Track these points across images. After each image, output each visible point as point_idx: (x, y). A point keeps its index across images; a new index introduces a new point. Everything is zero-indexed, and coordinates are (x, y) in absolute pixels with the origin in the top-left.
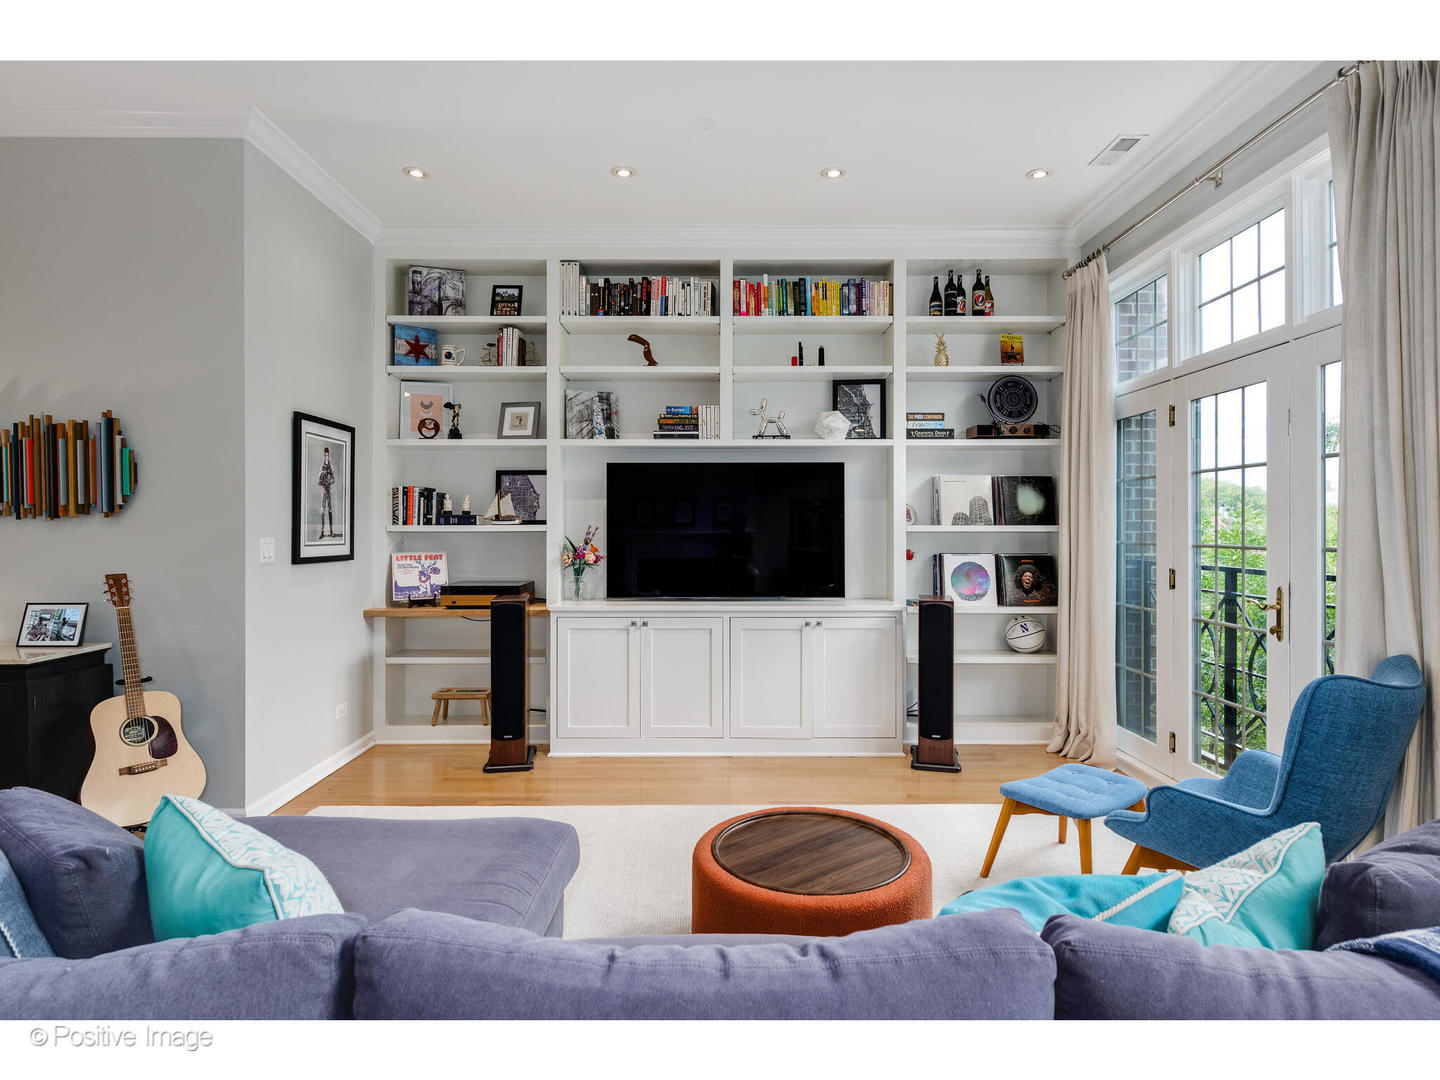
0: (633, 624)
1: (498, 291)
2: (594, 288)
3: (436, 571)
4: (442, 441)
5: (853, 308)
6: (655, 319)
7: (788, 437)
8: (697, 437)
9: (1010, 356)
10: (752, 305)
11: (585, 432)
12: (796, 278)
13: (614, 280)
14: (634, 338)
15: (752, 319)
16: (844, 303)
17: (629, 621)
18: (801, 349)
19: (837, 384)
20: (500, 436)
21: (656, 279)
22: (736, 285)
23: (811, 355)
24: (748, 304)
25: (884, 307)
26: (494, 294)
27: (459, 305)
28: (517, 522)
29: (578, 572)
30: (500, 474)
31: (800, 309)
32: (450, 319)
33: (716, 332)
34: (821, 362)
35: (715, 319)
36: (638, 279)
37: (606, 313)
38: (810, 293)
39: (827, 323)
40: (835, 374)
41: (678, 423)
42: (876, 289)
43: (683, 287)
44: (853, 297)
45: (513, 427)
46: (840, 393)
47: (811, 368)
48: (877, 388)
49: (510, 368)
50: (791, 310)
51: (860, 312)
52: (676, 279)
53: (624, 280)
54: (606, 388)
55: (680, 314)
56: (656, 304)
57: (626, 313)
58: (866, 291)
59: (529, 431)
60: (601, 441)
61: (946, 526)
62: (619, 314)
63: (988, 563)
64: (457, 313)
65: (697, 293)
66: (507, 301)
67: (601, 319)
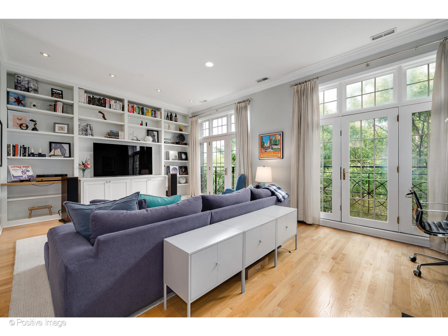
0: (106, 182)
1: (53, 90)
2: (89, 97)
3: (28, 171)
4: (29, 131)
5: (154, 116)
6: (107, 109)
7: (140, 141)
8: (119, 138)
9: (181, 130)
10: (132, 111)
11: (84, 134)
12: (142, 107)
13: (95, 96)
14: (100, 112)
15: (132, 114)
16: (152, 114)
18: (142, 122)
19: (148, 131)
20: (54, 131)
21: (107, 100)
22: (129, 105)
23: (144, 124)
24: (131, 110)
25: (160, 117)
26: (52, 91)
27: (36, 91)
29: (84, 170)
30: (51, 143)
31: (143, 114)
32: (32, 94)
33: (122, 115)
34: (146, 126)
35: (123, 112)
36: (102, 98)
37: (93, 105)
38: (145, 111)
39: (148, 118)
40: (148, 128)
41: (112, 134)
42: (158, 113)
43: (115, 103)
44: (154, 113)
45: (59, 130)
46: (149, 132)
47: (144, 126)
48: (157, 132)
49: (59, 113)
50: (141, 113)
51: (155, 117)
52: (113, 101)
53: (98, 97)
54: (89, 123)
55: (114, 109)
56: (107, 105)
57: (99, 106)
58: (156, 113)
59: (66, 131)
60: (90, 137)
61: (171, 160)
62: (97, 105)
63: (177, 168)
64: (35, 93)
65: (119, 105)
66: (57, 93)
67: (91, 106)
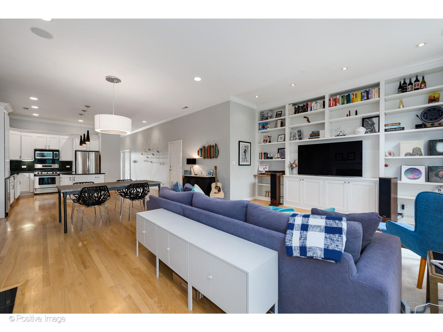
0: (301, 180)
1: (277, 113)
2: (295, 108)
3: (266, 168)
4: (268, 143)
5: (366, 98)
6: (309, 112)
7: (345, 135)
8: (319, 138)
9: (433, 100)
10: (334, 104)
11: (294, 139)
12: (347, 94)
13: (300, 105)
14: (305, 117)
15: (334, 107)
16: (362, 97)
17: (300, 179)
18: (350, 112)
19: (363, 119)
20: (278, 142)
21: (309, 103)
22: (330, 100)
23: (353, 113)
24: (333, 104)
25: (377, 95)
26: (277, 114)
27: (271, 117)
28: (280, 158)
29: (292, 169)
30: (279, 149)
31: (349, 101)
32: (269, 120)
33: (324, 112)
34: (356, 114)
35: (324, 109)
36: (305, 104)
37: (298, 113)
38: (351, 96)
39: (358, 103)
40: (363, 116)
41: (315, 135)
42: (374, 91)
43: (316, 103)
44: (365, 95)
45: (280, 140)
46: (365, 121)
47: (353, 116)
48: (377, 118)
49: (279, 128)
50: (346, 103)
51: (368, 98)
52: (314, 102)
53: (302, 105)
54: (299, 129)
55: (315, 110)
56: (309, 109)
57: (302, 112)
58: (370, 92)
59: (283, 140)
60: (298, 141)
61: (402, 156)
62: (301, 113)
64: (271, 119)
65: (319, 104)
66: (279, 115)
67: (297, 115)
